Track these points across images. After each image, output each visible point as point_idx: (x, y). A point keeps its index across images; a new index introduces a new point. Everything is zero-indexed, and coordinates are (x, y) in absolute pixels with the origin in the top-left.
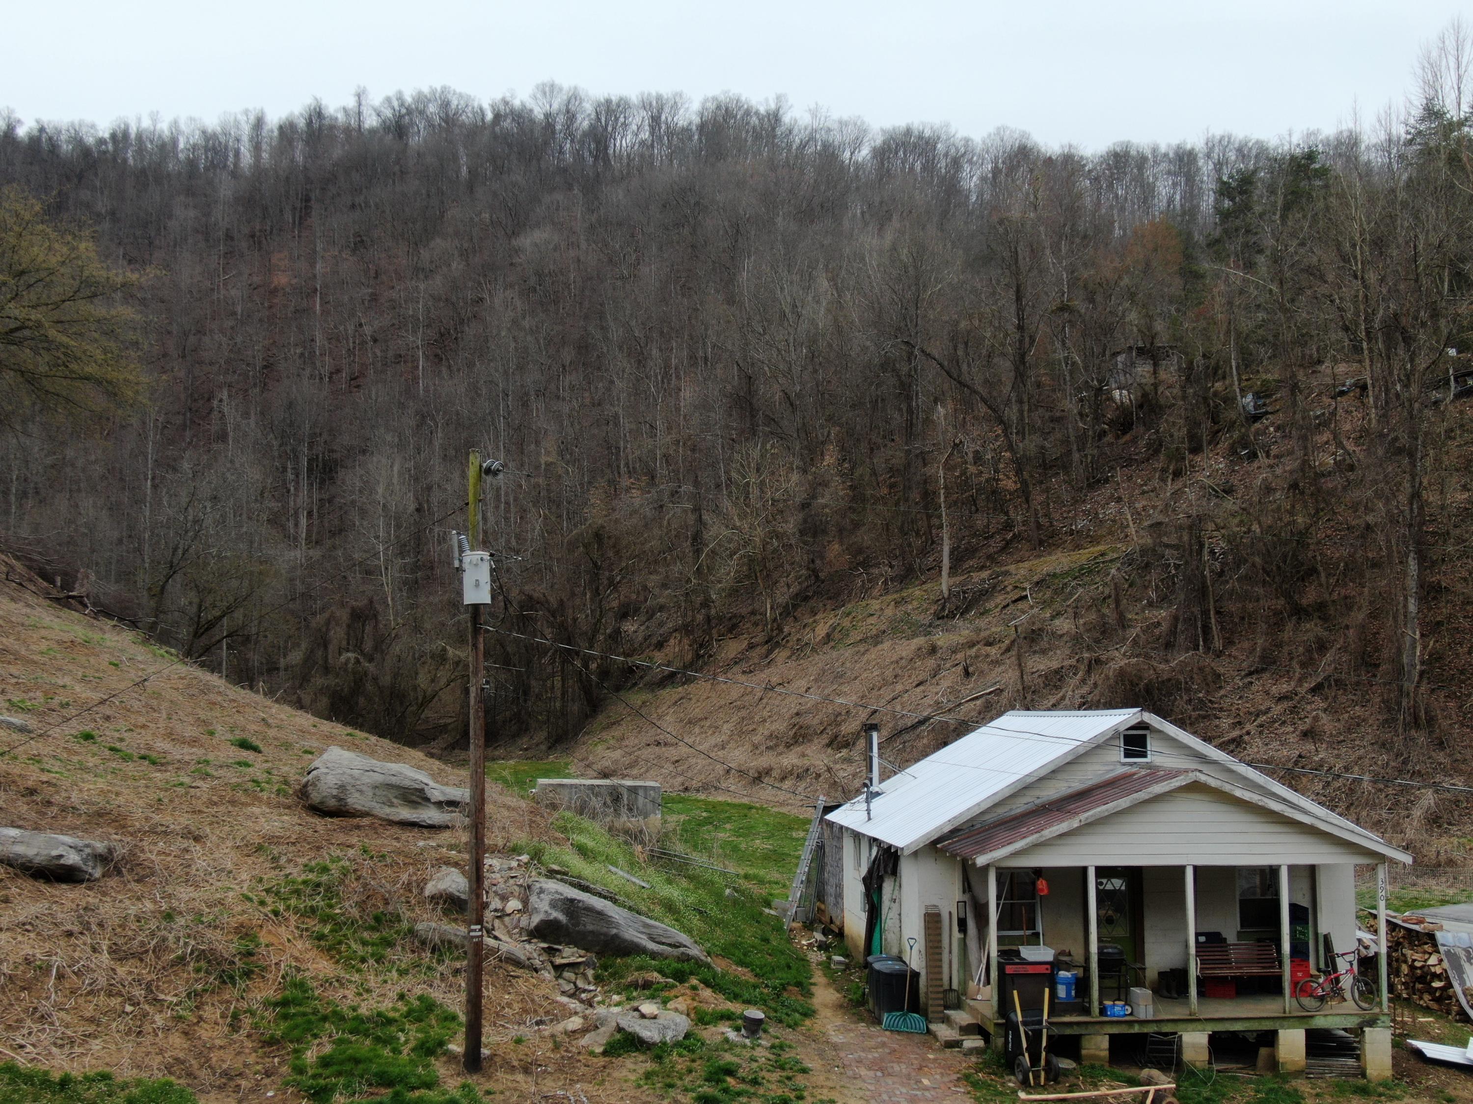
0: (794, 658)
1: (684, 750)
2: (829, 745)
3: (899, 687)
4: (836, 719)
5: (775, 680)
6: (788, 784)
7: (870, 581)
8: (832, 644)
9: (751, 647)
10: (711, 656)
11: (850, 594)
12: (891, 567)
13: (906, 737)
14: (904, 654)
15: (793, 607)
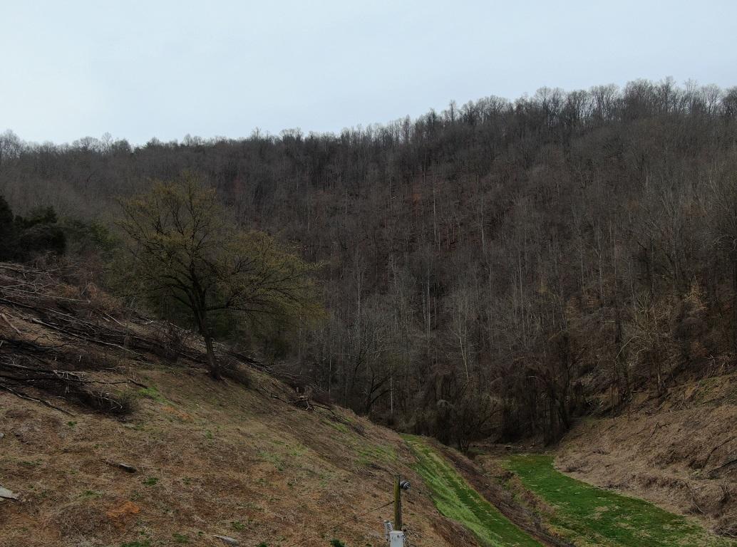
0: (673, 409)
1: (613, 459)
2: (690, 466)
4: (695, 450)
5: (662, 422)
6: (666, 489)
7: (717, 364)
8: (695, 402)
9: (651, 398)
10: (630, 402)
11: (706, 370)
12: (729, 356)
14: (733, 415)
15: (675, 375)
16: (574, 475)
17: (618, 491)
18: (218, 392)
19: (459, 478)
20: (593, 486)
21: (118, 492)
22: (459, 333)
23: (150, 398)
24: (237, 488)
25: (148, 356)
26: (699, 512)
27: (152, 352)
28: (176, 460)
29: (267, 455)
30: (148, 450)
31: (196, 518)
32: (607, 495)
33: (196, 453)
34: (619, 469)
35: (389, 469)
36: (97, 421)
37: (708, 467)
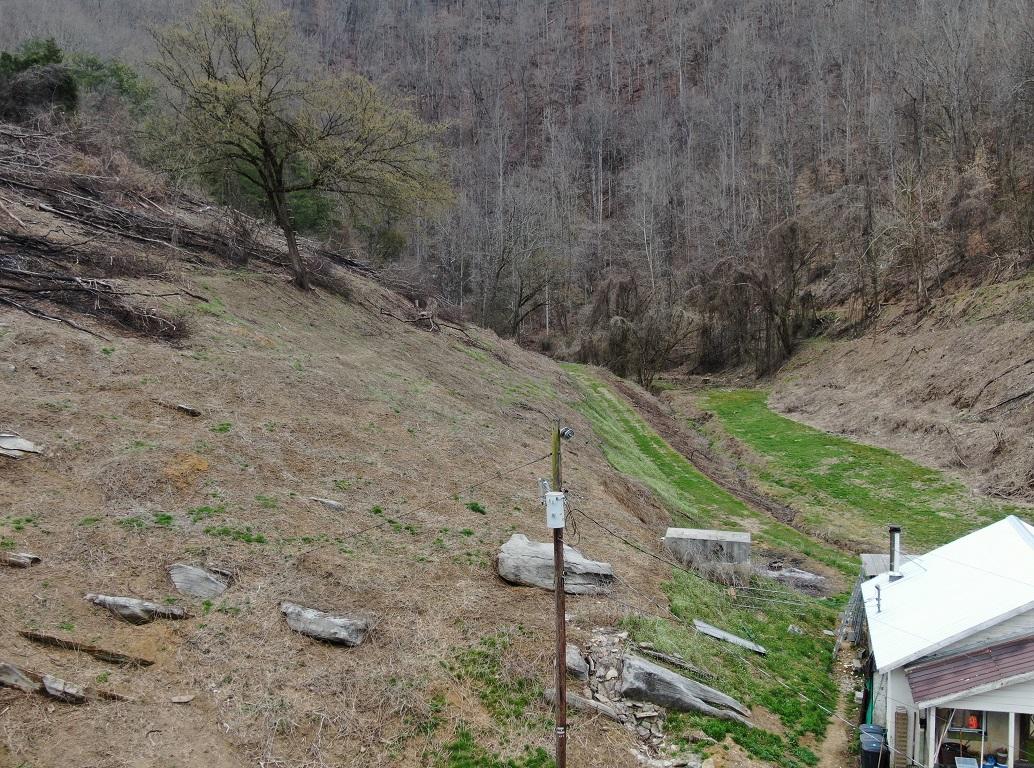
0: (937, 326)
1: (849, 394)
2: (954, 404)
3: (1013, 363)
4: (963, 383)
5: (919, 346)
6: (918, 435)
7: (1003, 265)
8: (967, 318)
9: (906, 313)
10: (877, 317)
11: (987, 274)
12: (1021, 254)
13: (1013, 405)
14: (1019, 335)
15: (942, 281)
16: (795, 417)
17: (853, 438)
18: (307, 307)
19: (639, 421)
20: (819, 431)
21: (178, 443)
22: (642, 222)
23: (214, 315)
24: (340, 436)
25: (207, 256)
26: (961, 465)
27: (212, 251)
28: (255, 399)
29: (378, 393)
30: (215, 386)
31: (286, 475)
32: (838, 443)
33: (282, 389)
34: (857, 408)
35: (544, 409)
36: (142, 347)
37: (979, 407)
